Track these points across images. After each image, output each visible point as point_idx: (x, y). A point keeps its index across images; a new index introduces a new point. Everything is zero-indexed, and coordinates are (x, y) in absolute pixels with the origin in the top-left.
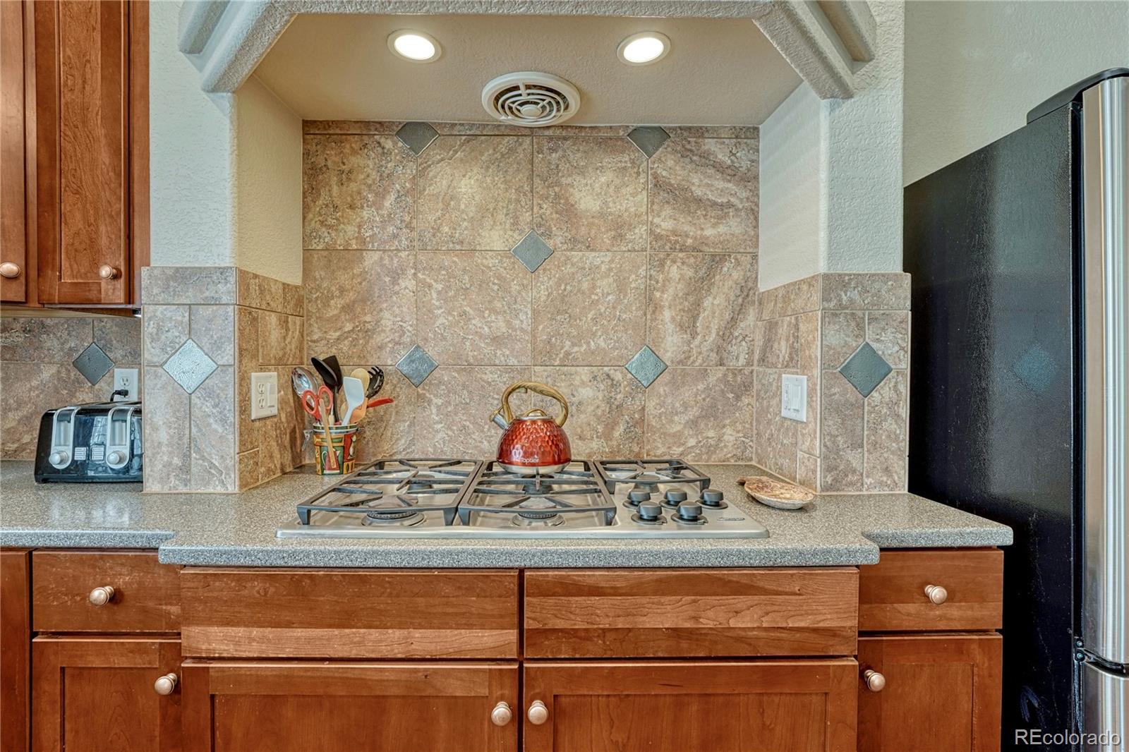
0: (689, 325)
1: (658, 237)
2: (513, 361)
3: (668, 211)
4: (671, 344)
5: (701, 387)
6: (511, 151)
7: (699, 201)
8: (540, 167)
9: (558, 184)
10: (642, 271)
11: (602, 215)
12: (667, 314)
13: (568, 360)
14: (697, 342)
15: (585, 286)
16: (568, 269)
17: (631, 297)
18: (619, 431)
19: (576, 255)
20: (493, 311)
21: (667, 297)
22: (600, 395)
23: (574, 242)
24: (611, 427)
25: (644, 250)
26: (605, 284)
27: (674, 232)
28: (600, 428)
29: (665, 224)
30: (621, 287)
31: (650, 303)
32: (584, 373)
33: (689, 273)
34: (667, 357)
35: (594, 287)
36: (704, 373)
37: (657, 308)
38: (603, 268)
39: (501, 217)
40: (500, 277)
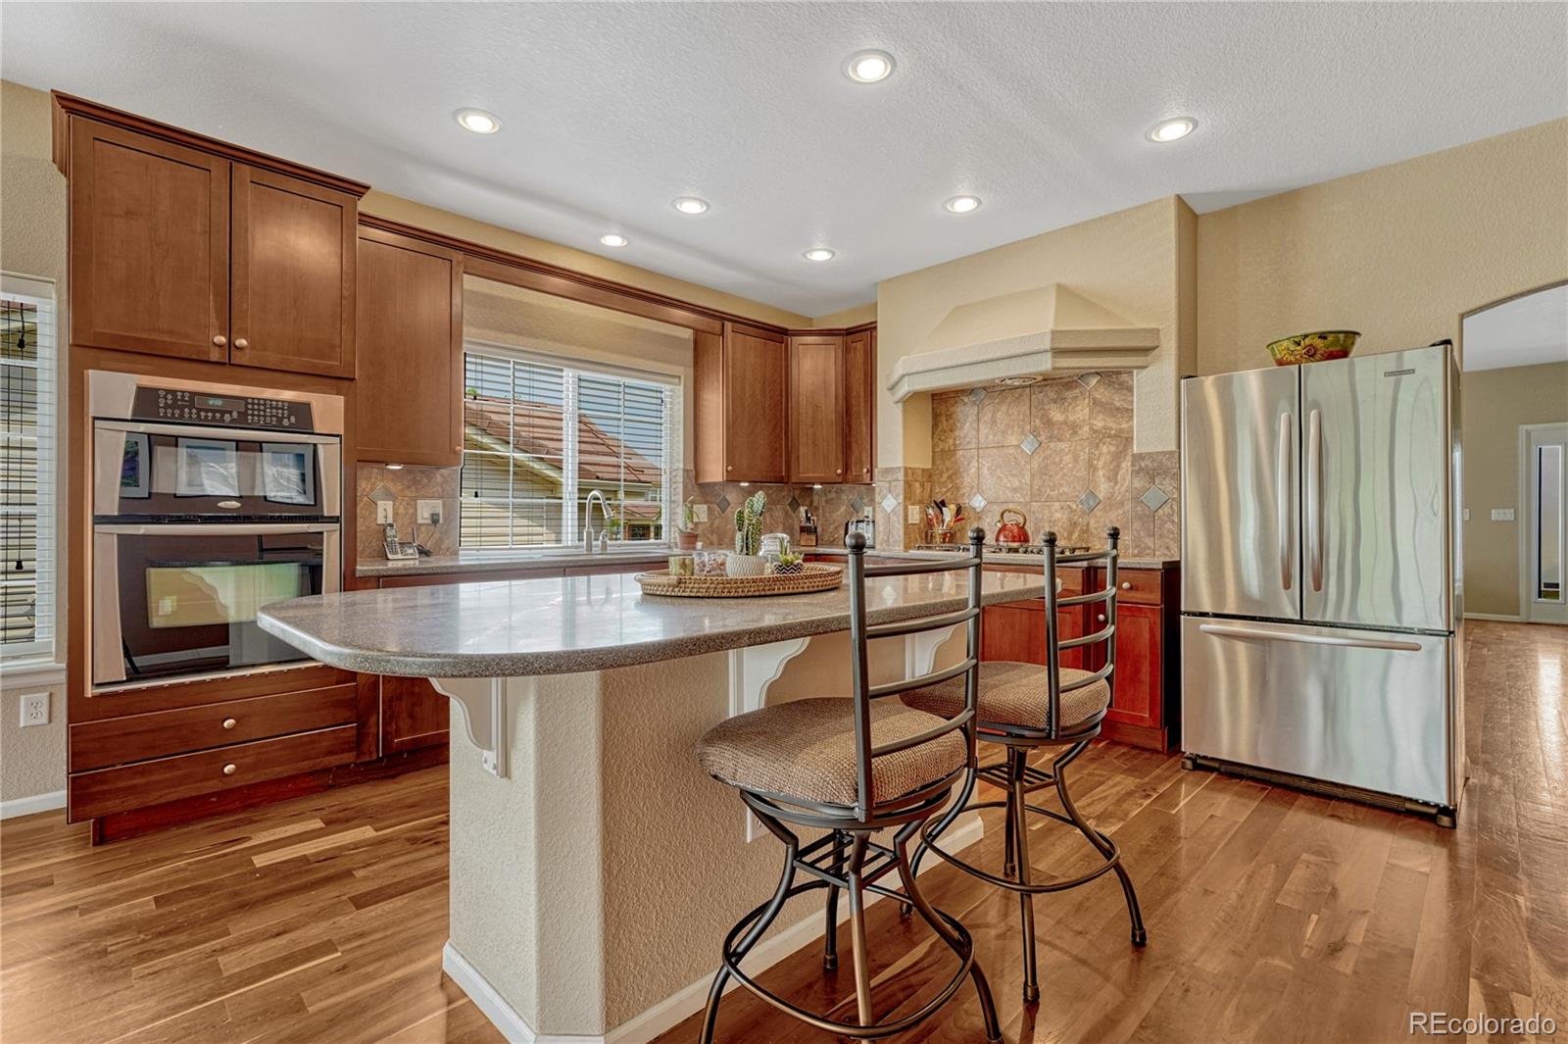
0: (1113, 478)
1: (1095, 431)
2: (1021, 500)
3: (1101, 416)
4: (1103, 489)
5: (1120, 512)
6: (1021, 395)
7: (1118, 409)
8: (1035, 402)
9: (1043, 409)
10: (1087, 450)
11: (1065, 423)
12: (1101, 473)
13: (1049, 499)
14: (1117, 488)
15: (1057, 460)
16: (1048, 452)
17: (1081, 463)
18: (1074, 537)
19: (1052, 445)
20: (1012, 475)
21: (1101, 463)
22: (1065, 517)
23: (1051, 438)
24: (1071, 534)
25: (1088, 439)
26: (1067, 458)
27: (1105, 428)
28: (1065, 534)
29: (1099, 424)
30: (1076, 460)
31: (1091, 467)
32: (1057, 505)
33: (1113, 449)
34: (1101, 496)
35: (1061, 460)
36: (1122, 503)
37: (1096, 469)
38: (1066, 450)
39: (1016, 429)
40: (1016, 459)
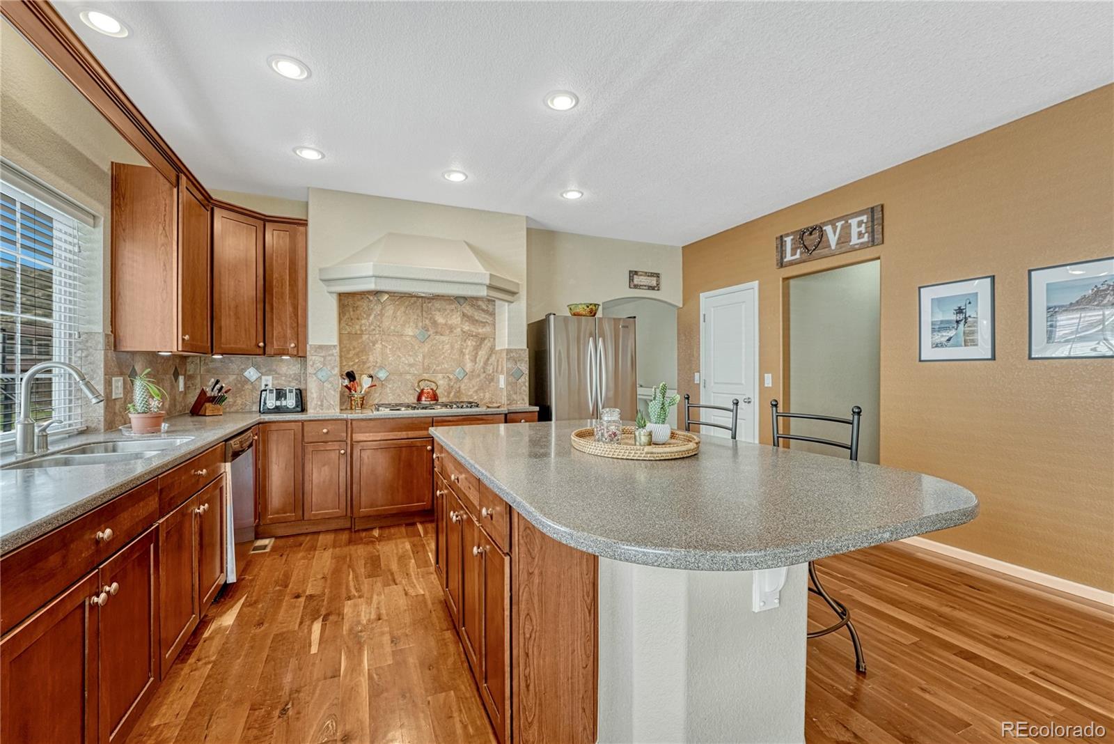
0: (474, 360)
1: (464, 332)
2: (416, 372)
3: (467, 324)
4: (468, 366)
5: (478, 380)
6: (415, 302)
7: (477, 321)
8: (425, 309)
9: (431, 314)
10: (459, 343)
11: (446, 324)
12: (467, 357)
13: (436, 371)
14: (477, 365)
15: (440, 347)
16: (435, 342)
17: (455, 350)
18: (452, 395)
19: (437, 337)
20: (409, 355)
21: (467, 351)
22: (446, 383)
23: (436, 333)
24: (449, 393)
25: (459, 336)
26: (447, 347)
27: (469, 331)
28: (446, 394)
29: (466, 328)
30: (452, 347)
31: (462, 353)
32: (440, 376)
33: (474, 344)
34: (467, 371)
35: (443, 348)
36: (479, 375)
37: (464, 355)
38: (447, 341)
39: (411, 324)
40: (412, 344)
